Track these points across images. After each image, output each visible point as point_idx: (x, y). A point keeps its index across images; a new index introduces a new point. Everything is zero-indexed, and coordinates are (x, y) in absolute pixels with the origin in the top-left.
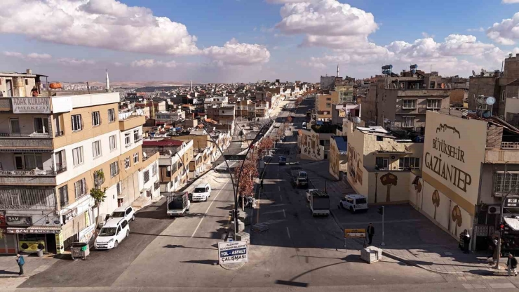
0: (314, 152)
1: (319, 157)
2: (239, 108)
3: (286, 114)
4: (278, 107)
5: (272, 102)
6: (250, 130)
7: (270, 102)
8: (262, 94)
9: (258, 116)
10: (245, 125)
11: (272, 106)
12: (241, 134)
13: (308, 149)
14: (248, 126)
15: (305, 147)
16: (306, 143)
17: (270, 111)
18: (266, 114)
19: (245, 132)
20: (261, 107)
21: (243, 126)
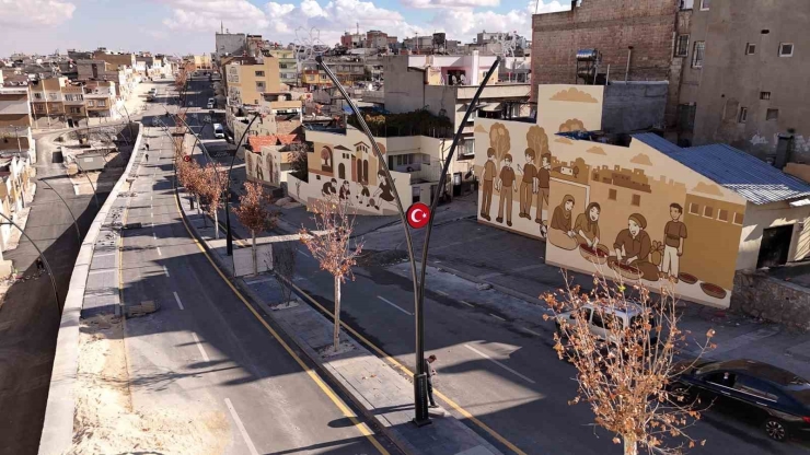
0: (366, 192)
1: (392, 207)
2: (38, 96)
3: (159, 110)
4: (135, 95)
5: (122, 82)
6: (82, 147)
7: (117, 83)
8: (94, 66)
9: (94, 114)
10: (65, 137)
11: (122, 93)
12: (59, 158)
13: (338, 186)
14: (71, 137)
15: (326, 179)
16: (328, 169)
17: (120, 104)
18: (112, 110)
19: (65, 153)
20: (99, 93)
21: (60, 140)
